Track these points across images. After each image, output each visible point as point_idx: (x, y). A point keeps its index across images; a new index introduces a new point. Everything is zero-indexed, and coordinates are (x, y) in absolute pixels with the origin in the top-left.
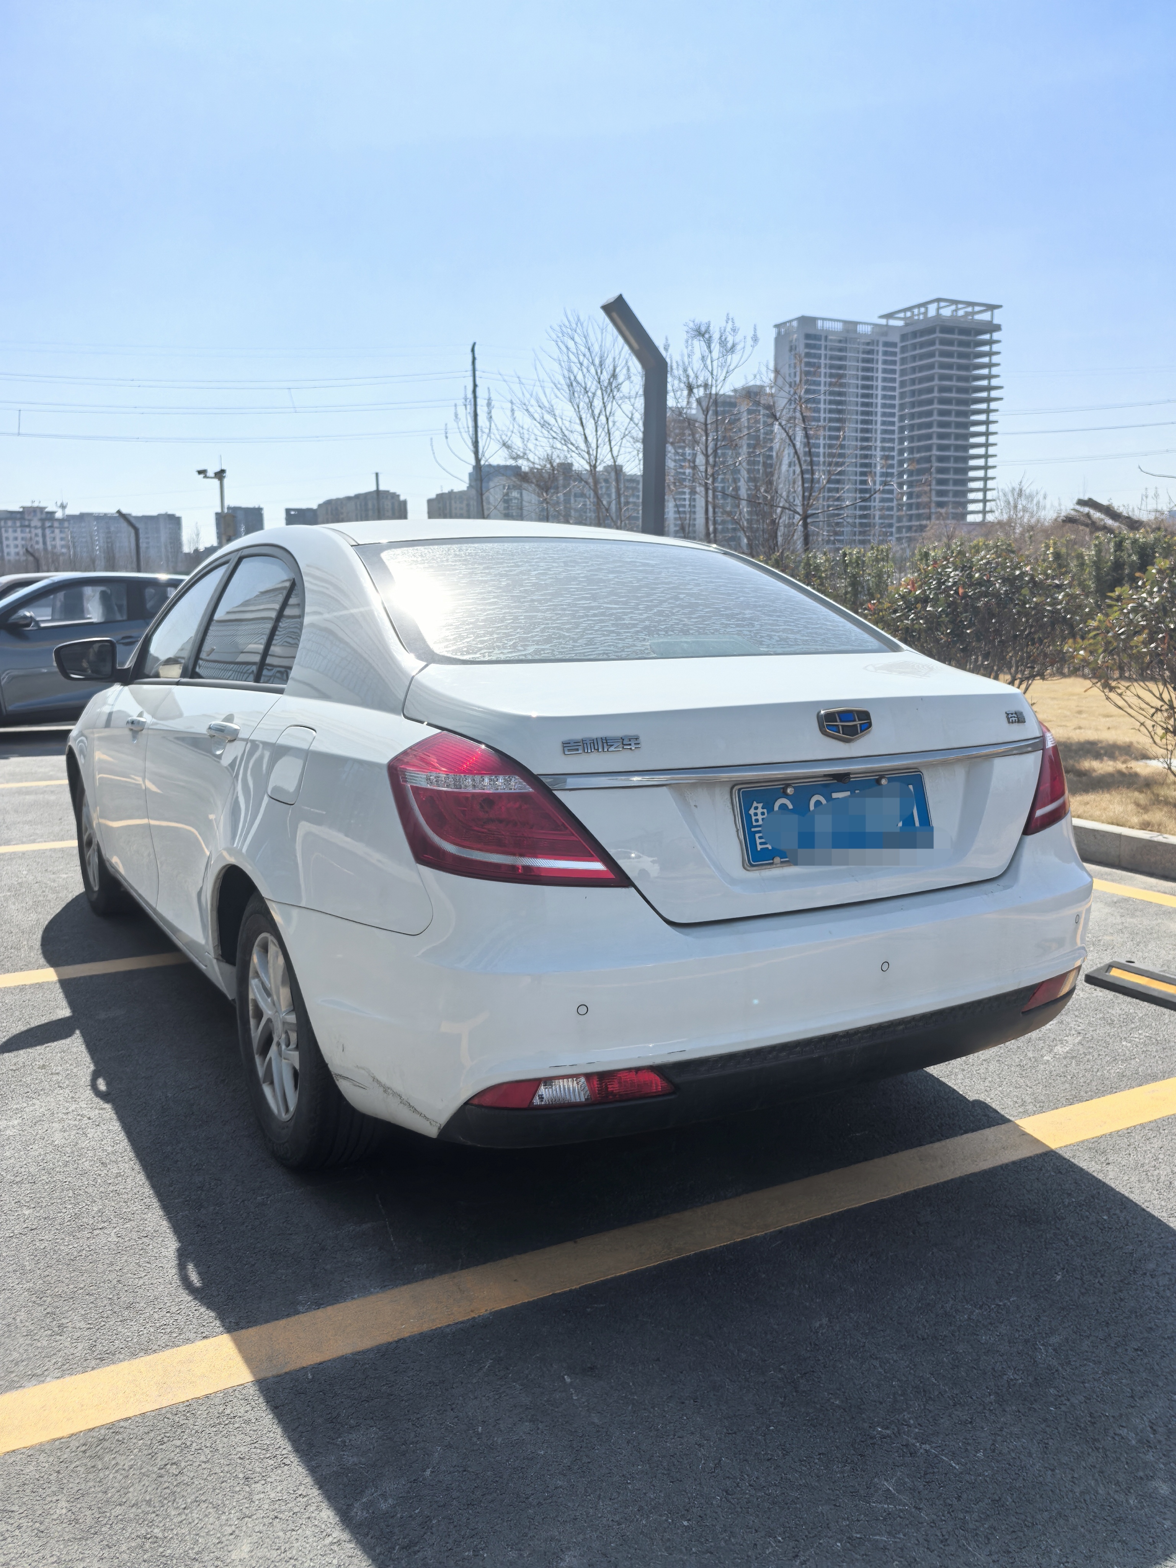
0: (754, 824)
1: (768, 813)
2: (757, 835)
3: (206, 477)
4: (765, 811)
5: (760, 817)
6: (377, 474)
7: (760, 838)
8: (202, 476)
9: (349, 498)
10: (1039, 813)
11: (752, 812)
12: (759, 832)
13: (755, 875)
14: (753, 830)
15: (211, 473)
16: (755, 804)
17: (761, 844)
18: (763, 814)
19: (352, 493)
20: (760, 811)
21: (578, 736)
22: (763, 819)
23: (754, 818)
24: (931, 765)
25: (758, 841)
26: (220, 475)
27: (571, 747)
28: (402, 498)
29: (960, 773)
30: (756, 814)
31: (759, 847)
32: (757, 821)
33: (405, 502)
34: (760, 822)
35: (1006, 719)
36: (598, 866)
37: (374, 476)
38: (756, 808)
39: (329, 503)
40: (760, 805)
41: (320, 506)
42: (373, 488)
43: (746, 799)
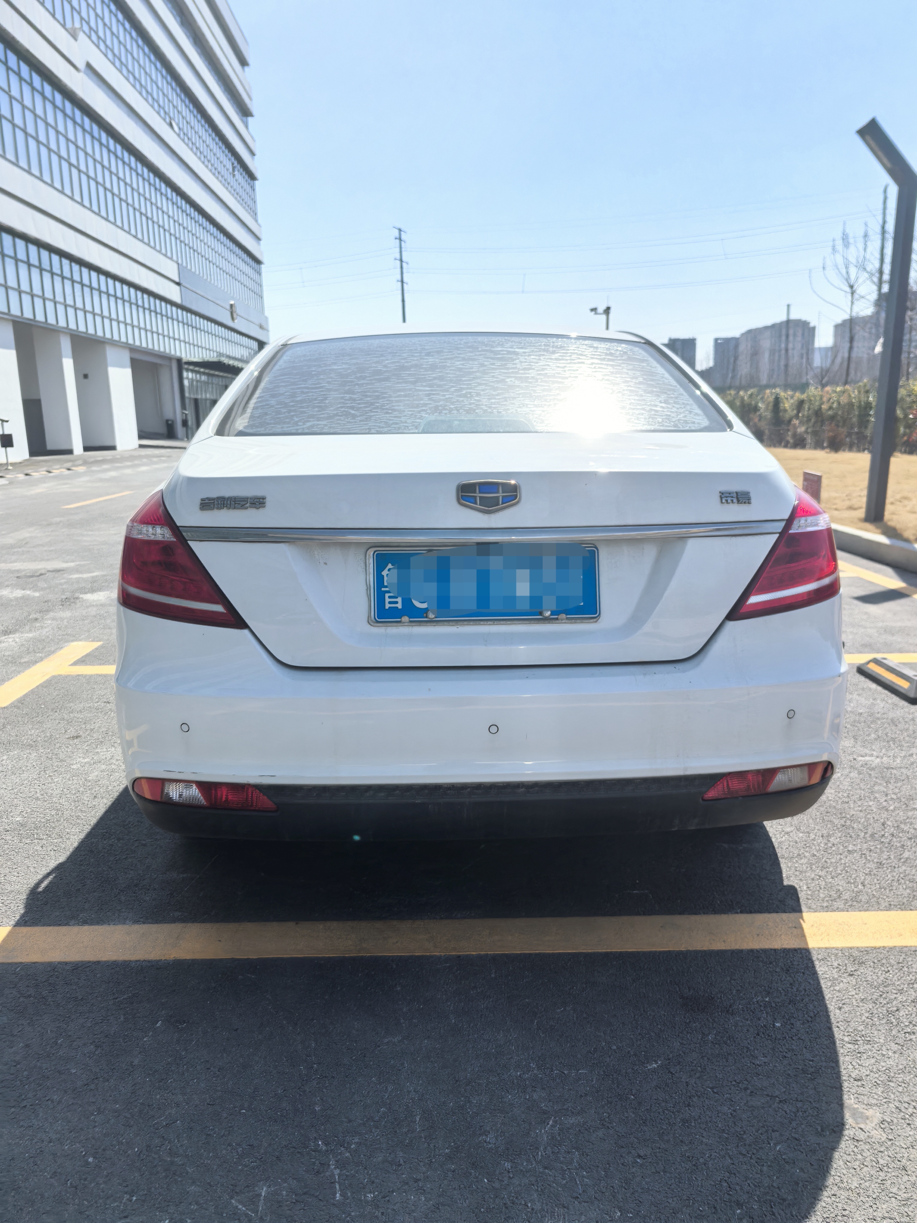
0: (385, 584)
2: (387, 595)
3: (596, 313)
6: (788, 306)
7: (390, 597)
8: (593, 313)
9: (766, 328)
10: (754, 599)
11: (385, 573)
12: (391, 592)
13: (380, 630)
14: (383, 589)
15: (601, 309)
16: (389, 566)
17: (390, 603)
18: (394, 576)
19: (769, 323)
21: (214, 495)
23: (386, 579)
24: (609, 542)
25: (387, 600)
26: (607, 311)
27: (207, 504)
28: (812, 325)
29: (650, 553)
30: (388, 576)
31: (387, 606)
32: (389, 581)
33: (814, 328)
34: (393, 584)
35: (719, 499)
36: (219, 608)
37: (786, 308)
38: (390, 570)
39: (750, 332)
40: (392, 567)
41: (743, 335)
42: (784, 318)
43: (381, 561)
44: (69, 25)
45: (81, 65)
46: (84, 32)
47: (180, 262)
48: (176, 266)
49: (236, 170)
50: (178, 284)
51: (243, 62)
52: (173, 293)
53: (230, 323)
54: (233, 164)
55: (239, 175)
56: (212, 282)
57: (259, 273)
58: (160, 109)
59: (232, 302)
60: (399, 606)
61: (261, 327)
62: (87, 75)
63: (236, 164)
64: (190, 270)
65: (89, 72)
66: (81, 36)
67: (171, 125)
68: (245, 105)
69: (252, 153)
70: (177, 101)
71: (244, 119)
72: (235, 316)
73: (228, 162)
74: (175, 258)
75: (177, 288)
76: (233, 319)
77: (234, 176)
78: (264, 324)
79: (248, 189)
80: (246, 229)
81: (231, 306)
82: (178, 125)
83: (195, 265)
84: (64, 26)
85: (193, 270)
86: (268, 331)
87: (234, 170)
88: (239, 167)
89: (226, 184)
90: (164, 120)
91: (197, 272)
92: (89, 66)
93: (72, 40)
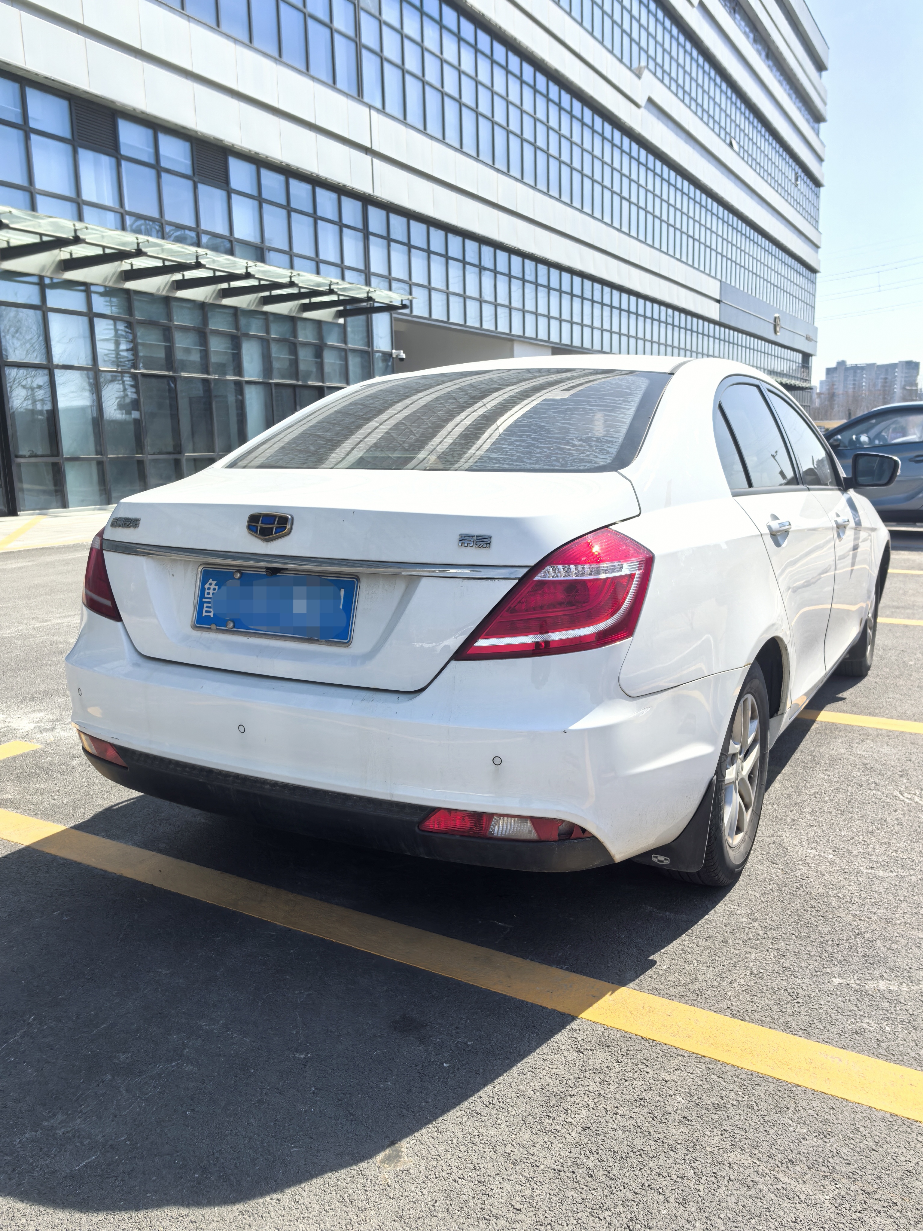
0: (206, 596)
1: (219, 589)
2: (205, 605)
4: (217, 587)
5: (211, 591)
7: (207, 607)
10: (482, 643)
11: (207, 586)
12: (209, 603)
13: (197, 634)
14: (204, 600)
16: (211, 581)
17: (206, 612)
18: (214, 589)
20: (212, 587)
22: (213, 594)
23: (207, 591)
25: (205, 609)
27: (115, 523)
30: (209, 589)
31: (204, 614)
32: (208, 594)
34: (211, 596)
35: (459, 541)
36: (108, 603)
38: (211, 584)
40: (214, 583)
43: (207, 576)
44: (635, 65)
45: (642, 101)
46: (650, 71)
47: (724, 280)
48: (718, 283)
49: (799, 179)
50: (718, 301)
51: (820, 67)
52: (712, 311)
53: (772, 337)
54: (796, 174)
55: (804, 185)
56: (757, 296)
57: (814, 283)
58: (721, 131)
59: (777, 315)
60: (212, 615)
61: (808, 338)
62: (649, 111)
63: (800, 171)
64: (735, 287)
65: (651, 107)
66: (646, 74)
67: (731, 145)
68: (818, 111)
69: (820, 159)
70: (740, 119)
71: (816, 125)
72: (778, 328)
73: (789, 170)
74: (719, 277)
75: (718, 305)
76: (775, 332)
77: (796, 186)
78: (811, 335)
79: (811, 196)
80: (803, 238)
81: (775, 318)
82: (739, 143)
83: (740, 281)
84: (630, 69)
85: (737, 286)
86: (816, 342)
87: (797, 180)
88: (803, 174)
89: (786, 196)
90: (724, 141)
91: (742, 289)
92: (650, 100)
93: (635, 78)
